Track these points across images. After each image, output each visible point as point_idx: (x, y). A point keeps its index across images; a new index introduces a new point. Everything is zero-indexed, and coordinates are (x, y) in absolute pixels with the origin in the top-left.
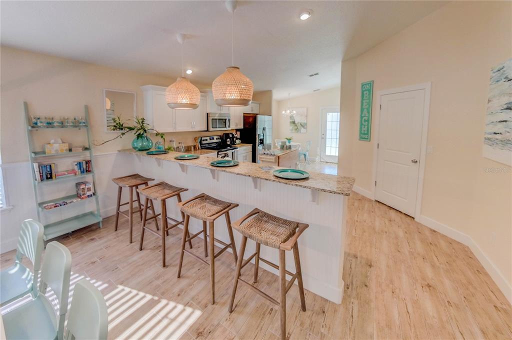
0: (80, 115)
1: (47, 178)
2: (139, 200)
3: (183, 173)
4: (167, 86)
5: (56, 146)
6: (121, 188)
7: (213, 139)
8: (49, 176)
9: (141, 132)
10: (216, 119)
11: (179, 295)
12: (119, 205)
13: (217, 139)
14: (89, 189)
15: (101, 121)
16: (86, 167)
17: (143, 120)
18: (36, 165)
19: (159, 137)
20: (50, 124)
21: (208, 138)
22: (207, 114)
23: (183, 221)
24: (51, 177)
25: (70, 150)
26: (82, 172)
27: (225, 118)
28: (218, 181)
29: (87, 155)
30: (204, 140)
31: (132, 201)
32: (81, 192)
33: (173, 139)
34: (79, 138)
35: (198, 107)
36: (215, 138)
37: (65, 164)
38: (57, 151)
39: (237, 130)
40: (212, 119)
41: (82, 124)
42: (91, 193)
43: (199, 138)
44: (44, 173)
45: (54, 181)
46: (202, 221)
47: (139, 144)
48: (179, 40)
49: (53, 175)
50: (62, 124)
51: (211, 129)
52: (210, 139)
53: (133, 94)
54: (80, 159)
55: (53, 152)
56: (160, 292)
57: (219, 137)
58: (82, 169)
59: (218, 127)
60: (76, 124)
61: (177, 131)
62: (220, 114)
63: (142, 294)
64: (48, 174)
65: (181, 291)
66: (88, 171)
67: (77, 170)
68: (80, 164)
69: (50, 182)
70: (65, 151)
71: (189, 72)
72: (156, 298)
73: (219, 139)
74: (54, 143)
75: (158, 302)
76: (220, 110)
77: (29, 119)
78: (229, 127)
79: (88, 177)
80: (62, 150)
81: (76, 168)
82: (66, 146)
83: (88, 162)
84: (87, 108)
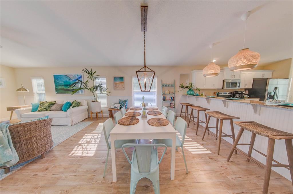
0: (173, 83)
2: (188, 112)
3: (207, 104)
4: (203, 69)
5: (167, 92)
6: (183, 106)
7: (226, 94)
9: (191, 88)
10: (230, 83)
12: (181, 112)
13: (228, 94)
14: (173, 105)
15: (178, 84)
16: (173, 99)
17: (192, 83)
18: (163, 96)
19: (198, 90)
20: (166, 85)
21: (223, 93)
22: (223, 80)
23: (206, 122)
25: (170, 93)
26: (172, 100)
27: (236, 82)
28: (227, 108)
29: (173, 95)
30: (219, 94)
31: (186, 112)
32: (171, 106)
33: (203, 92)
34: (172, 90)
35: (218, 75)
36: (228, 93)
37: (168, 97)
39: (246, 90)
40: (226, 83)
41: (173, 86)
42: (174, 107)
43: (217, 92)
44: (164, 99)
45: (166, 101)
46: (216, 119)
47: (189, 93)
48: (211, 47)
49: (166, 99)
50: (169, 86)
51: (225, 88)
52: (224, 94)
53: (188, 75)
55: (166, 93)
57: (230, 93)
59: (230, 87)
60: (172, 86)
61: (206, 88)
62: (233, 80)
63: (188, 138)
66: (173, 100)
68: (171, 97)
71: (214, 61)
72: (193, 141)
73: (230, 94)
76: (233, 78)
77: (162, 84)
78: (239, 87)
79: (173, 102)
81: (171, 99)
82: (169, 92)
83: (173, 97)
84: (174, 80)
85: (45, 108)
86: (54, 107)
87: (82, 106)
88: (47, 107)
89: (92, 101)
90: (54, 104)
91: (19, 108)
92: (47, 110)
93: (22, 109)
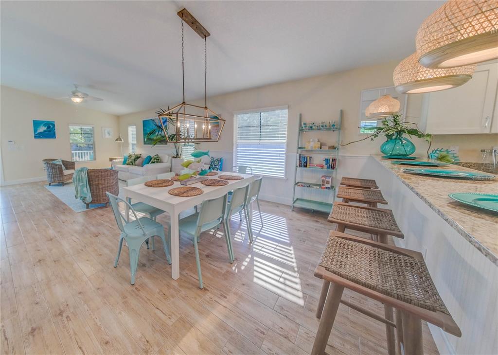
1: (304, 166)
5: (312, 144)
8: (305, 165)
11: (308, 285)
14: (328, 182)
16: (332, 164)
17: (396, 117)
24: (306, 166)
25: (322, 148)
26: (328, 168)
29: (332, 155)
32: (321, 182)
34: (331, 138)
38: (312, 147)
41: (335, 127)
42: (329, 186)
44: (303, 162)
45: (307, 168)
49: (308, 164)
50: (320, 128)
54: (327, 157)
55: (309, 148)
56: (302, 270)
58: (328, 165)
60: (332, 128)
63: (294, 260)
64: (304, 163)
65: (313, 286)
66: (333, 168)
67: (324, 165)
68: (327, 160)
69: (305, 168)
70: (317, 148)
72: (296, 269)
74: (311, 142)
75: (295, 272)
77: (300, 125)
80: (315, 147)
81: (324, 163)
82: (318, 144)
83: (333, 160)
84: (342, 112)
85: (131, 162)
86: (138, 161)
87: (162, 162)
88: (133, 161)
89: (173, 157)
90: (140, 157)
91: (115, 159)
92: (132, 165)
93: (116, 160)
